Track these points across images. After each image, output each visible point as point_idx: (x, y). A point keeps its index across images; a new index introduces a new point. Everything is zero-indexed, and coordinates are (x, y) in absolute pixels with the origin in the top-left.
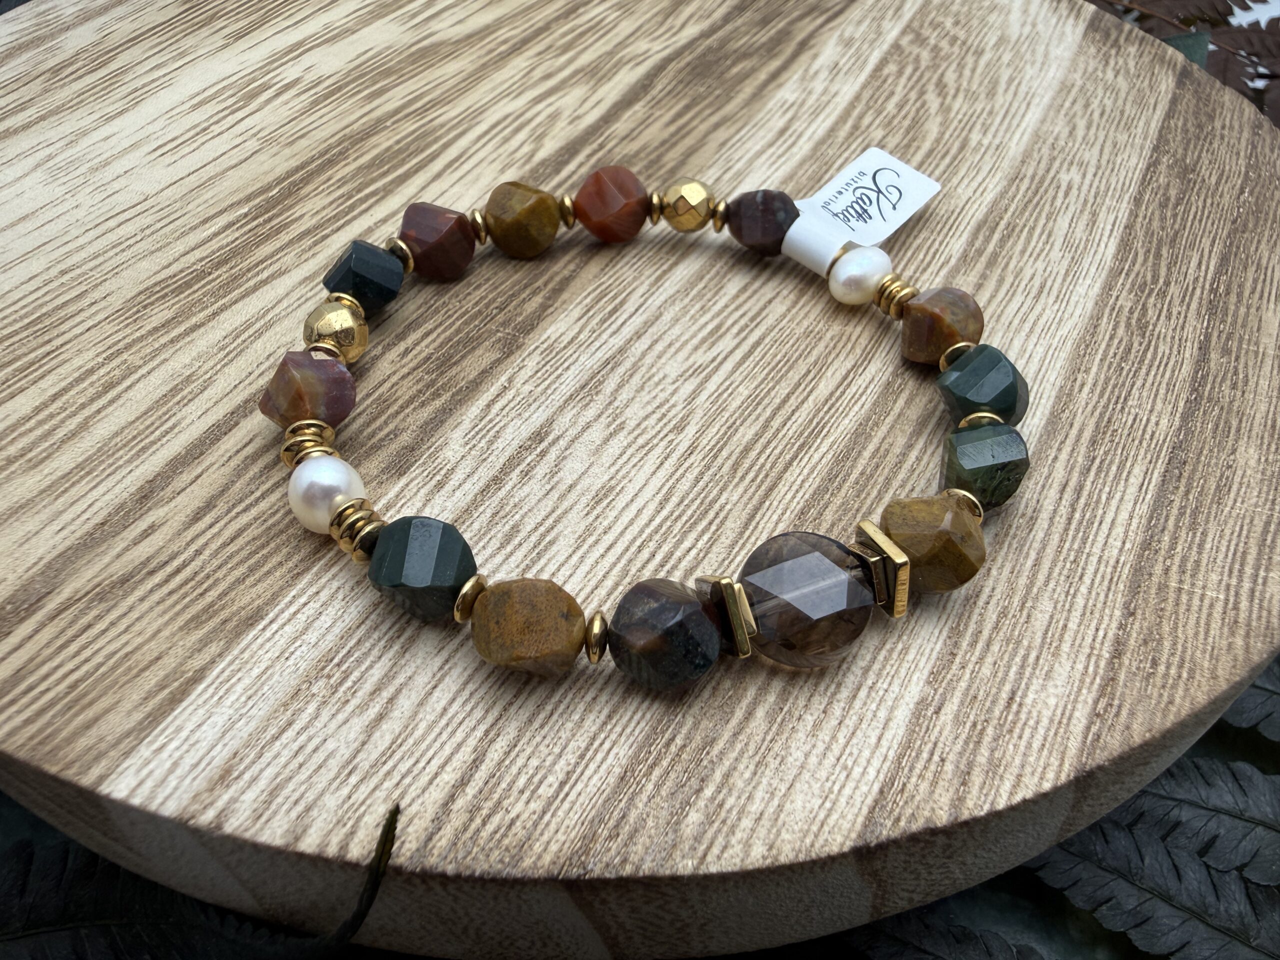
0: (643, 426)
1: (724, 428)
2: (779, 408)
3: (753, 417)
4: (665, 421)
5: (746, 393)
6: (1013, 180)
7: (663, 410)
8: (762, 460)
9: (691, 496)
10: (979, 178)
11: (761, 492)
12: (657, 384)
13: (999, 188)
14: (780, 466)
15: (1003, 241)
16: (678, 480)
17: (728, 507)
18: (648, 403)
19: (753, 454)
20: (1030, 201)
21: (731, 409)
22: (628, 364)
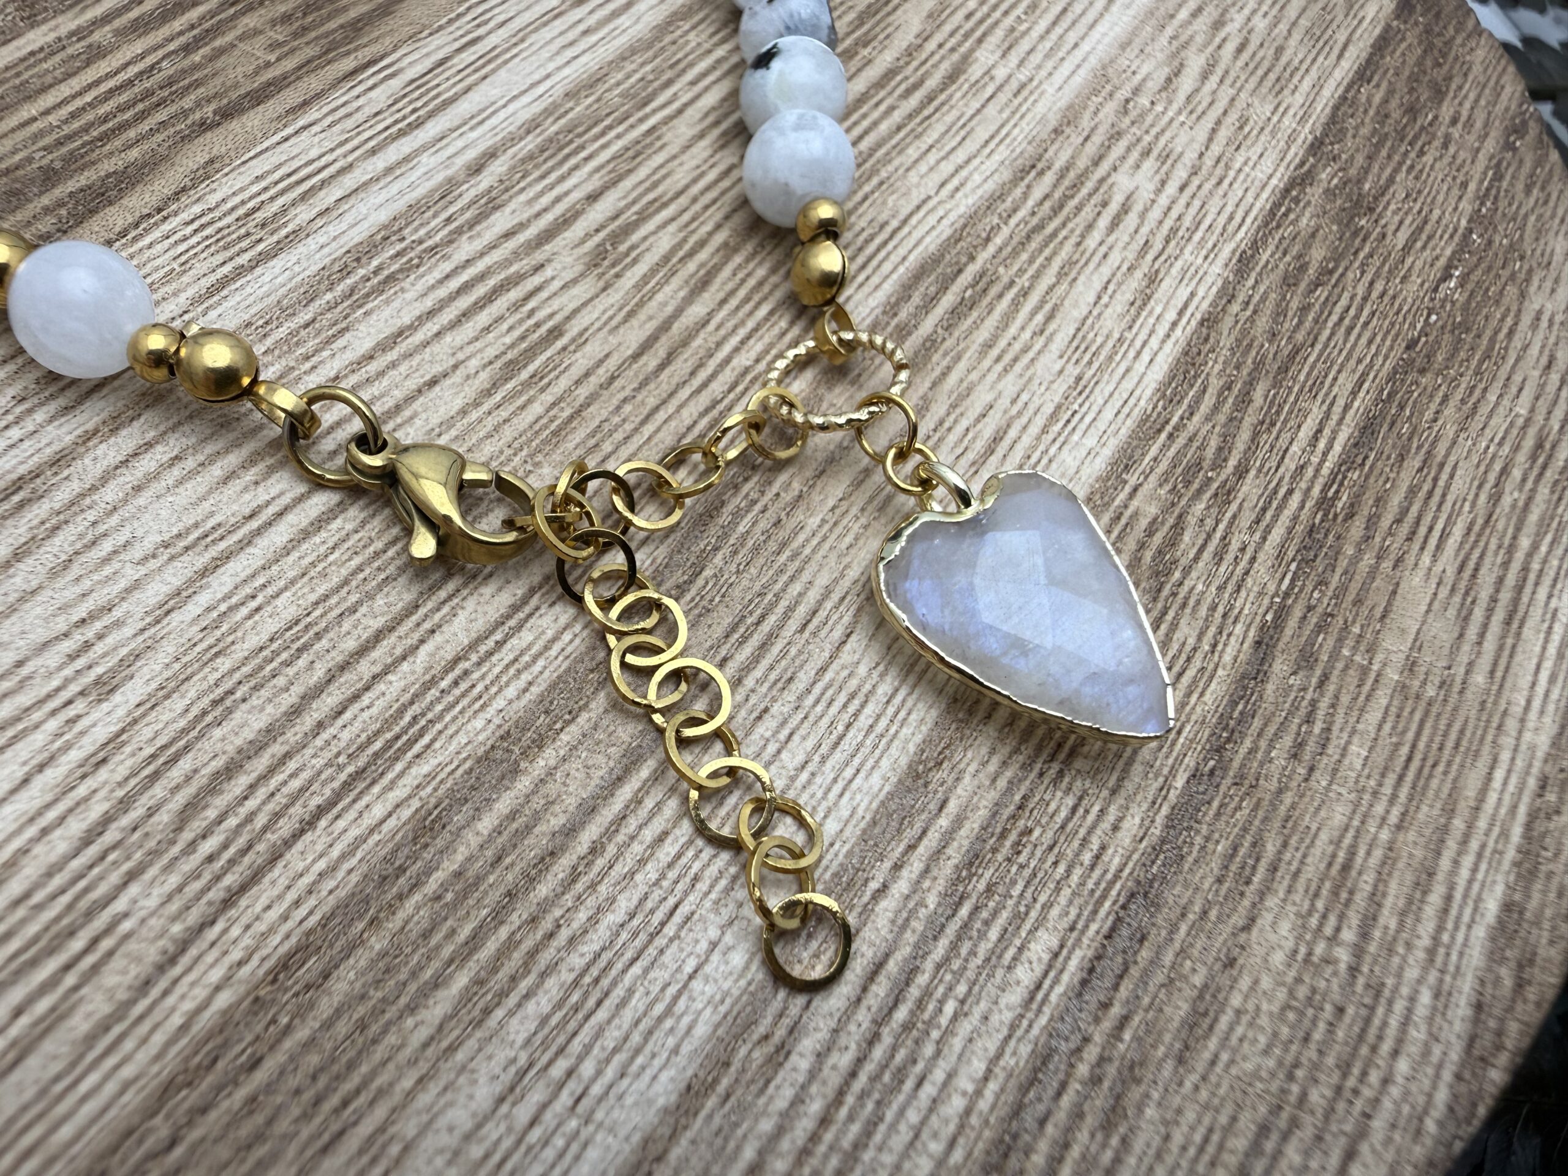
0: (25, 671)
1: (206, 701)
2: (343, 667)
3: (280, 681)
4: (80, 663)
5: (291, 613)
6: (1024, 172)
7: (90, 633)
8: (251, 804)
9: (57, 881)
10: (960, 156)
11: (216, 894)
12: (106, 560)
13: (990, 186)
14: (286, 826)
15: (956, 313)
16: (45, 832)
17: (126, 926)
18: (64, 608)
19: (242, 781)
20: (1040, 227)
21: (240, 651)
22: (61, 496)
